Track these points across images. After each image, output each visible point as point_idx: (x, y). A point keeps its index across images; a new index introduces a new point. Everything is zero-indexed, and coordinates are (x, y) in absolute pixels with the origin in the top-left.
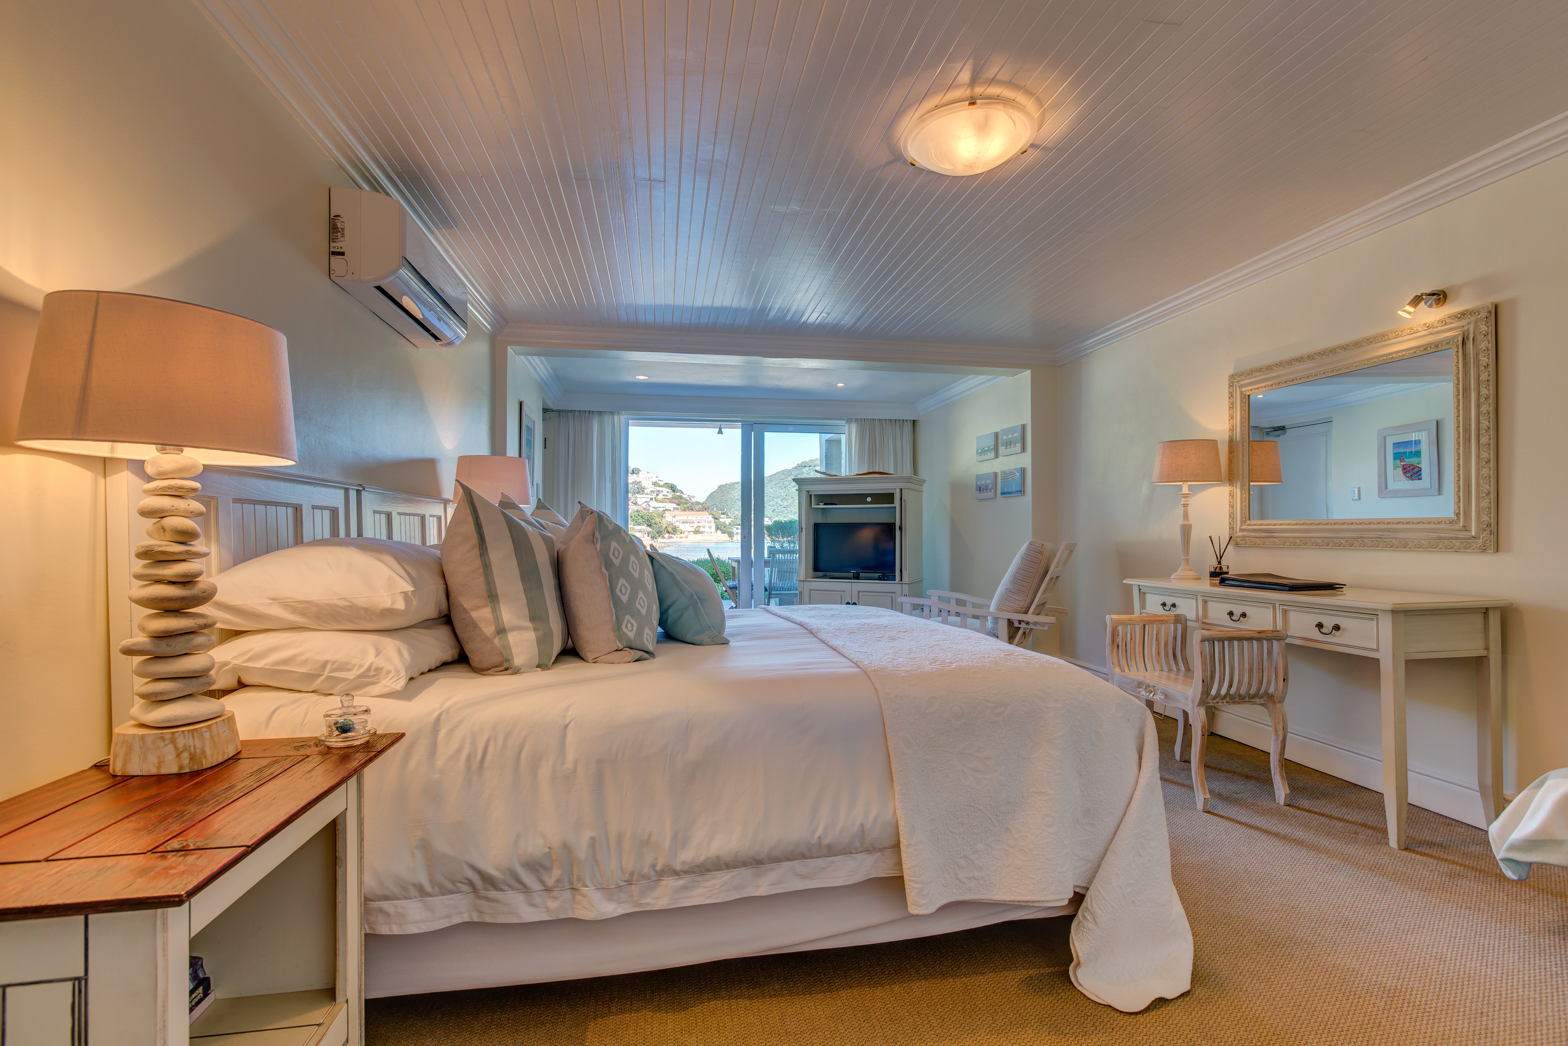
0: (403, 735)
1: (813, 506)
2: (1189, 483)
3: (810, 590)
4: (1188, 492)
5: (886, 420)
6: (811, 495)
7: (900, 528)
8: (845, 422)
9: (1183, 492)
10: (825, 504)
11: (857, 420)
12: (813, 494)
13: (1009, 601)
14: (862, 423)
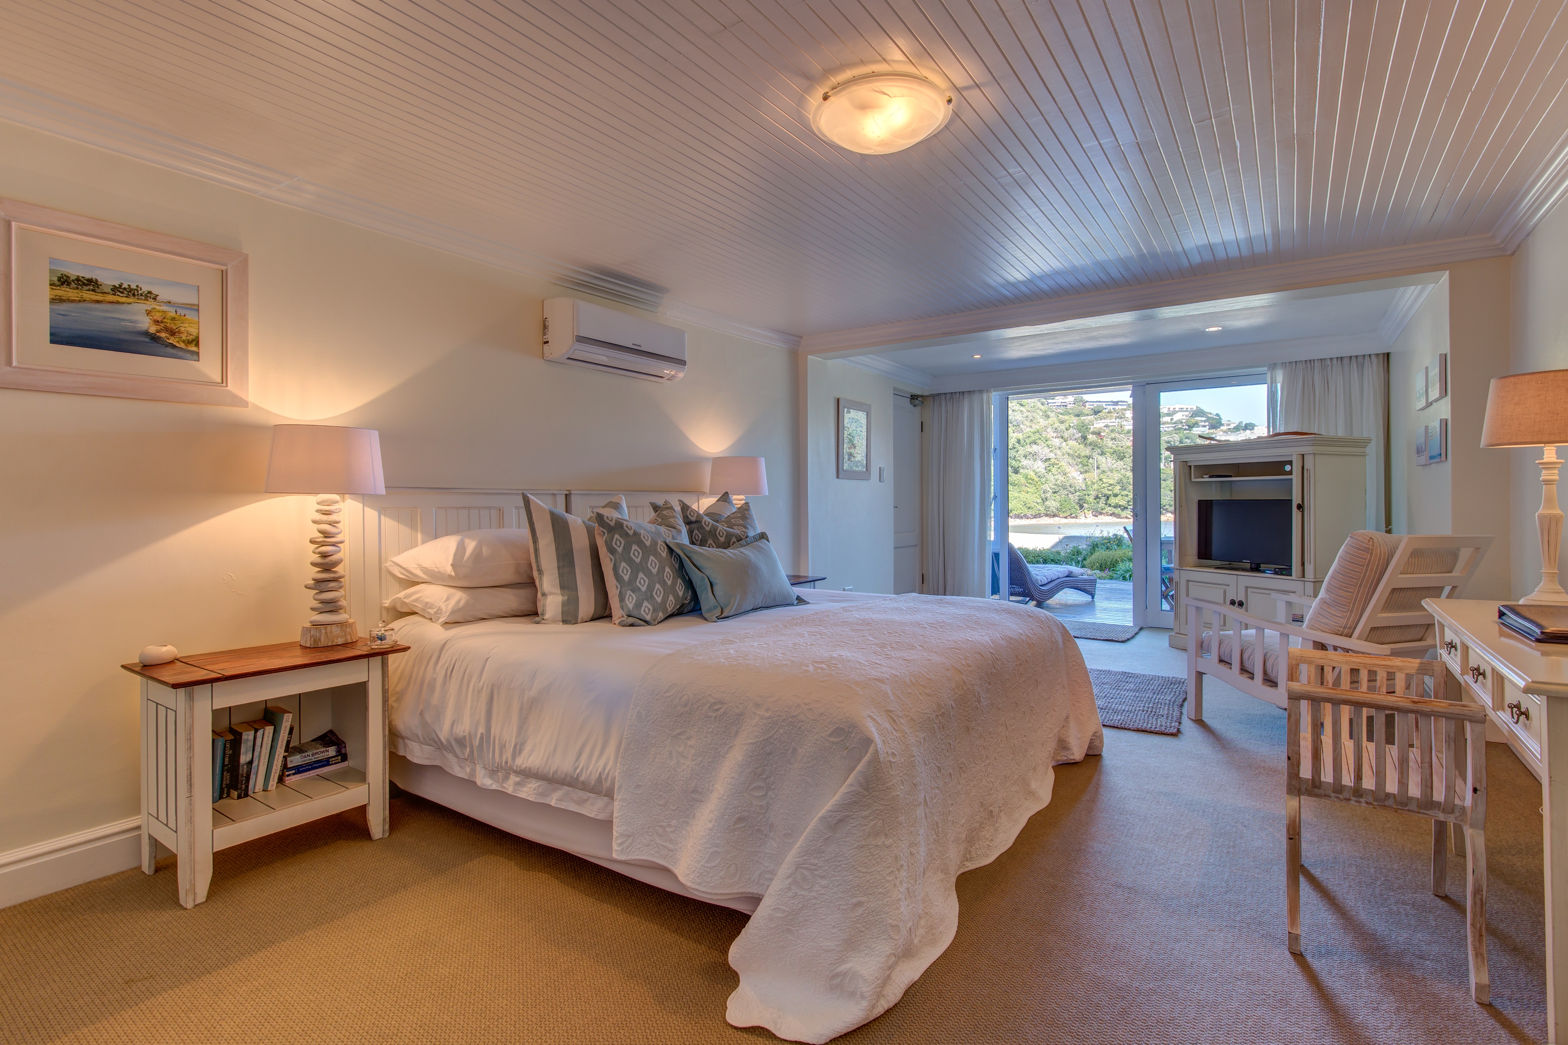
0: (409, 648)
1: (1193, 480)
2: (1556, 445)
3: (1188, 581)
4: (1554, 460)
5: (1331, 359)
6: (1190, 466)
7: (1300, 507)
8: (1266, 369)
9: (1545, 460)
10: (1210, 477)
11: (1284, 365)
12: (1192, 464)
13: (1324, 617)
14: (1291, 366)
